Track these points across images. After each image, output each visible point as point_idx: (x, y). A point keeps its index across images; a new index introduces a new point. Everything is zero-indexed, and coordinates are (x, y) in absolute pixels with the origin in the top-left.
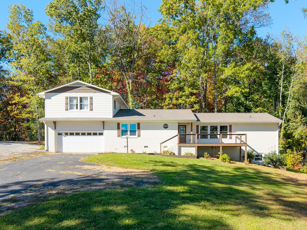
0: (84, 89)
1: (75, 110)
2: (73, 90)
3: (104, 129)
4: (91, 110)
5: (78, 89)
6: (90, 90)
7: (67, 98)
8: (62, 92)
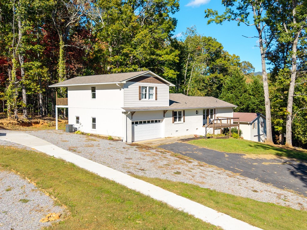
0: (152, 79)
1: (144, 99)
2: (145, 80)
3: (164, 116)
4: (156, 99)
5: (148, 79)
6: (155, 81)
7: (140, 87)
8: (137, 82)
